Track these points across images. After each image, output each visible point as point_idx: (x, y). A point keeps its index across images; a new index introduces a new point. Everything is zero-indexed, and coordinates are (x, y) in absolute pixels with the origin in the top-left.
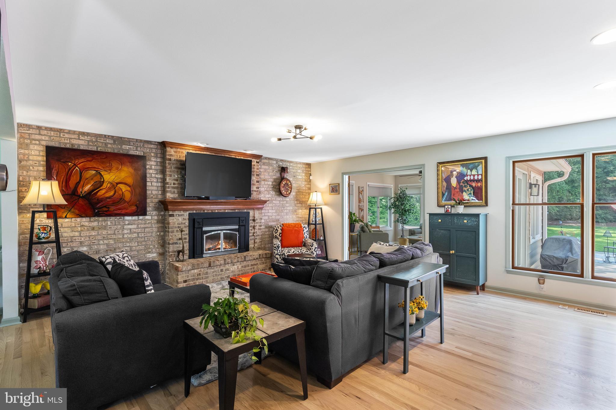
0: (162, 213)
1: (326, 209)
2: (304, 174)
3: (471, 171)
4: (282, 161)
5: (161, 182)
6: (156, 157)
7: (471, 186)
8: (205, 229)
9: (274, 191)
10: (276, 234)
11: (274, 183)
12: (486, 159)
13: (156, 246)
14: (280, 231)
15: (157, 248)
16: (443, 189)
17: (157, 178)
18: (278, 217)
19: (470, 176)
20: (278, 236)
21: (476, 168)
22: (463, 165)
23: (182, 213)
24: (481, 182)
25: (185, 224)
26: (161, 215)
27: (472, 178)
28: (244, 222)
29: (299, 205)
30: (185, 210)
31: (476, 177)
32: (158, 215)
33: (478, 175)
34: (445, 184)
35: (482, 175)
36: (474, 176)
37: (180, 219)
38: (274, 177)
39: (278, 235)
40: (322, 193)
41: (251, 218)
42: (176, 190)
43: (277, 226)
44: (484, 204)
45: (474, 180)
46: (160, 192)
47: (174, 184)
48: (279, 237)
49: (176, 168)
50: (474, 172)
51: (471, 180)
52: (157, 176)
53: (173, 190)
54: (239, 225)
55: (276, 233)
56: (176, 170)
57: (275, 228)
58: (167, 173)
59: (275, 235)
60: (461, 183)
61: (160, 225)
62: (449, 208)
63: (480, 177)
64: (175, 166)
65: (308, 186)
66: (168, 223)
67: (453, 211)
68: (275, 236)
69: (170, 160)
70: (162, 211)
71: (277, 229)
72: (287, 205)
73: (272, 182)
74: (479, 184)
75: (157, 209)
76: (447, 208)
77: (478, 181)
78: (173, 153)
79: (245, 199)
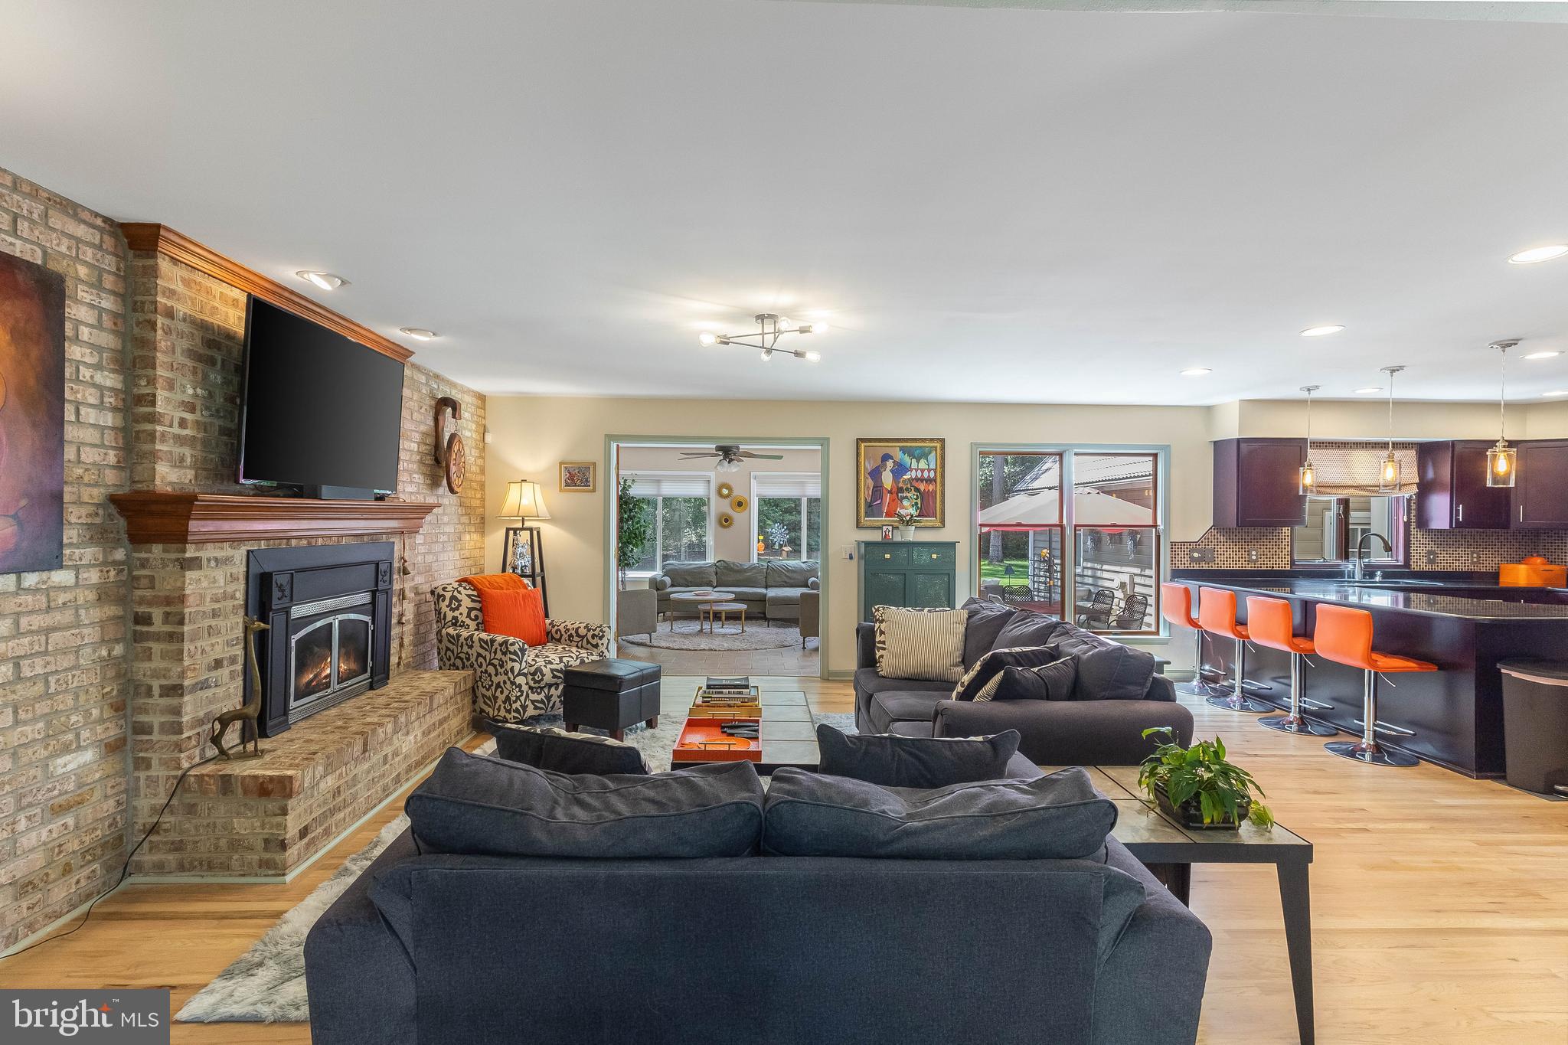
0: (120, 554)
1: (550, 533)
2: (474, 427)
3: (918, 462)
4: (437, 377)
5: (115, 409)
6: (97, 286)
7: (917, 490)
8: (298, 611)
9: (423, 474)
10: (456, 613)
11: (423, 448)
12: (943, 441)
13: (95, 712)
14: (467, 603)
15: (101, 720)
16: (866, 493)
17: (100, 388)
18: (430, 558)
19: (916, 470)
20: (464, 618)
21: (925, 455)
22: (903, 450)
23: (227, 551)
24: (933, 483)
25: (233, 597)
26: (115, 563)
27: (919, 475)
28: (387, 578)
29: (465, 519)
30: (236, 540)
31: (926, 474)
32: (105, 563)
33: (929, 470)
34: (870, 483)
35: (935, 470)
36: (923, 471)
37: (220, 575)
38: (423, 428)
39: (465, 615)
41: (396, 565)
42: (187, 452)
43: (449, 588)
44: (940, 525)
45: (922, 480)
46: (112, 457)
47: (183, 423)
48: (468, 621)
49: (191, 354)
50: (923, 464)
51: (917, 479)
52: (99, 378)
53: (178, 450)
54: (374, 593)
55: (453, 610)
56: (190, 363)
57: (448, 595)
58: (161, 371)
59: (450, 615)
60: (899, 482)
61: (111, 610)
62: (889, 531)
63: (932, 475)
64: (185, 344)
65: (480, 462)
66: (175, 601)
67: (898, 538)
68: (449, 618)
69: (170, 314)
70: (118, 543)
71: (453, 598)
72: (445, 519)
73: (419, 444)
74: (931, 488)
75: (99, 535)
76: (885, 532)
77: (929, 481)
78: (180, 288)
79: (381, 498)
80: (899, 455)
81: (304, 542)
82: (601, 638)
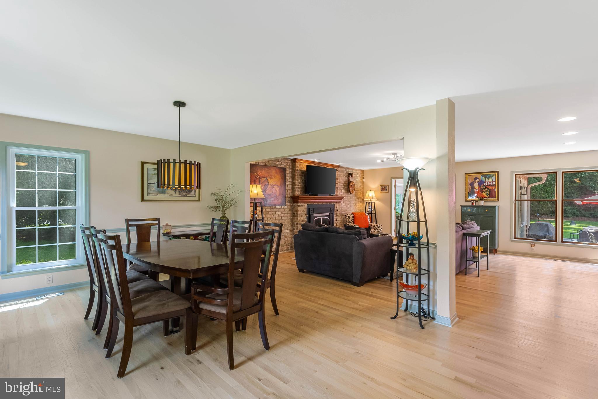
0: (292, 204)
1: (377, 203)
2: (360, 178)
3: (488, 179)
4: (348, 168)
5: (291, 184)
6: (289, 168)
7: (488, 188)
8: (315, 215)
9: (345, 190)
10: (349, 220)
11: (345, 185)
12: (498, 172)
13: (289, 226)
14: (351, 218)
15: (290, 227)
16: (469, 190)
17: (290, 182)
18: (346, 208)
19: (488, 182)
20: (350, 221)
21: (491, 177)
22: (483, 176)
23: (304, 204)
24: (494, 186)
25: (305, 211)
26: (291, 206)
27: (489, 183)
28: (332, 211)
29: (357, 200)
30: (305, 203)
31: (491, 183)
32: (290, 206)
33: (493, 182)
34: (470, 187)
35: (495, 182)
36: (490, 182)
37: (303, 208)
38: (345, 180)
39: (351, 220)
40: (375, 191)
41: (335, 209)
42: (299, 190)
43: (348, 215)
44: (497, 200)
45: (490, 185)
46: (291, 191)
47: (299, 185)
48: (351, 222)
49: (300, 175)
50: (490, 180)
51: (488, 185)
52: (290, 181)
53: (298, 189)
54: (330, 213)
55: (349, 219)
56: (300, 176)
57: (348, 216)
58: (296, 179)
59: (348, 220)
60: (481, 186)
61: (291, 212)
62: (474, 202)
63: (494, 183)
64: (299, 174)
65: (362, 186)
66: (297, 211)
67: (477, 204)
68: (348, 221)
69: (297, 170)
70: (292, 203)
71: (349, 217)
72: (351, 200)
73: (344, 184)
74: (493, 188)
75: (289, 202)
76: (472, 203)
77: (493, 185)
78: (298, 166)
79: (332, 196)
80: (481, 178)
81: (316, 203)
82: (379, 227)
